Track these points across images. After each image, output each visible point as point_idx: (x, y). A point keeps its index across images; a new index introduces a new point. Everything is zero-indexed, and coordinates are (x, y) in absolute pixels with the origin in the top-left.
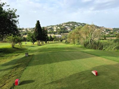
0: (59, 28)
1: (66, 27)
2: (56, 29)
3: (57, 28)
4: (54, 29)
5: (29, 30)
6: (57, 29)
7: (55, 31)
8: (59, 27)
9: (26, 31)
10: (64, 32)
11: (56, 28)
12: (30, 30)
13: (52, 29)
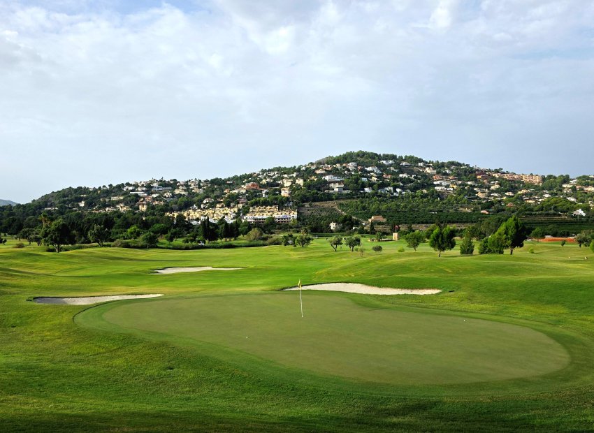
0: (300, 182)
1: (327, 178)
2: (291, 186)
3: (294, 182)
4: (283, 186)
5: (196, 190)
6: (293, 189)
7: (285, 193)
8: (302, 177)
9: (186, 193)
10: (315, 200)
11: (289, 184)
12: (200, 187)
13: (278, 185)
